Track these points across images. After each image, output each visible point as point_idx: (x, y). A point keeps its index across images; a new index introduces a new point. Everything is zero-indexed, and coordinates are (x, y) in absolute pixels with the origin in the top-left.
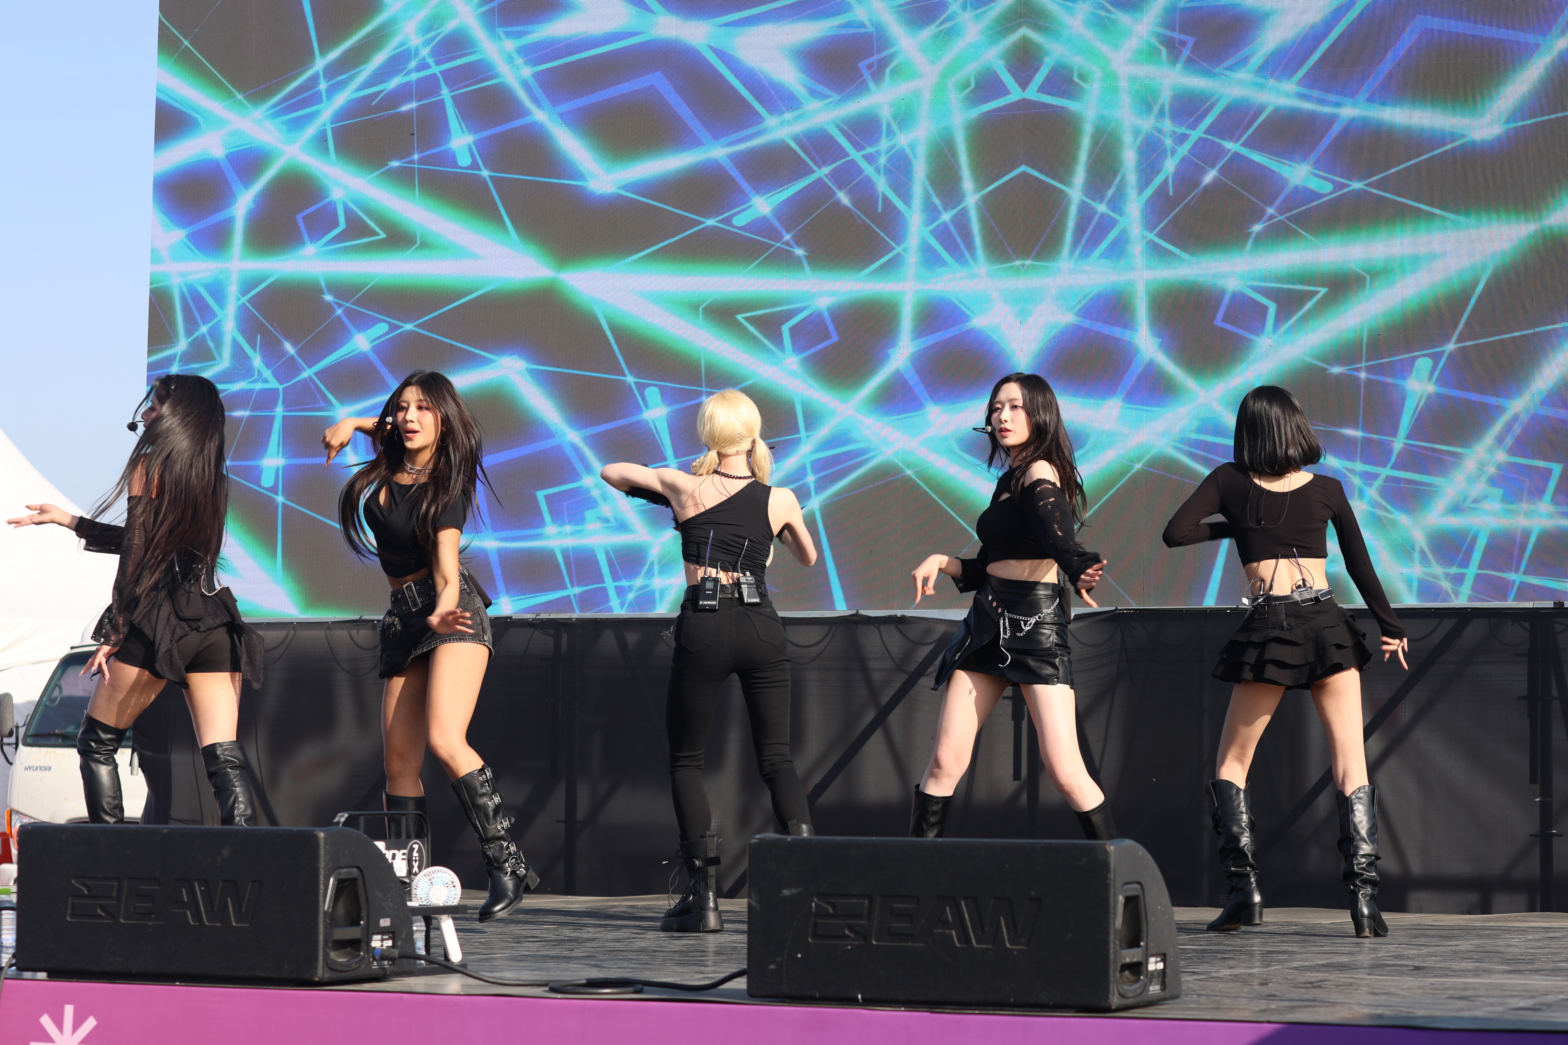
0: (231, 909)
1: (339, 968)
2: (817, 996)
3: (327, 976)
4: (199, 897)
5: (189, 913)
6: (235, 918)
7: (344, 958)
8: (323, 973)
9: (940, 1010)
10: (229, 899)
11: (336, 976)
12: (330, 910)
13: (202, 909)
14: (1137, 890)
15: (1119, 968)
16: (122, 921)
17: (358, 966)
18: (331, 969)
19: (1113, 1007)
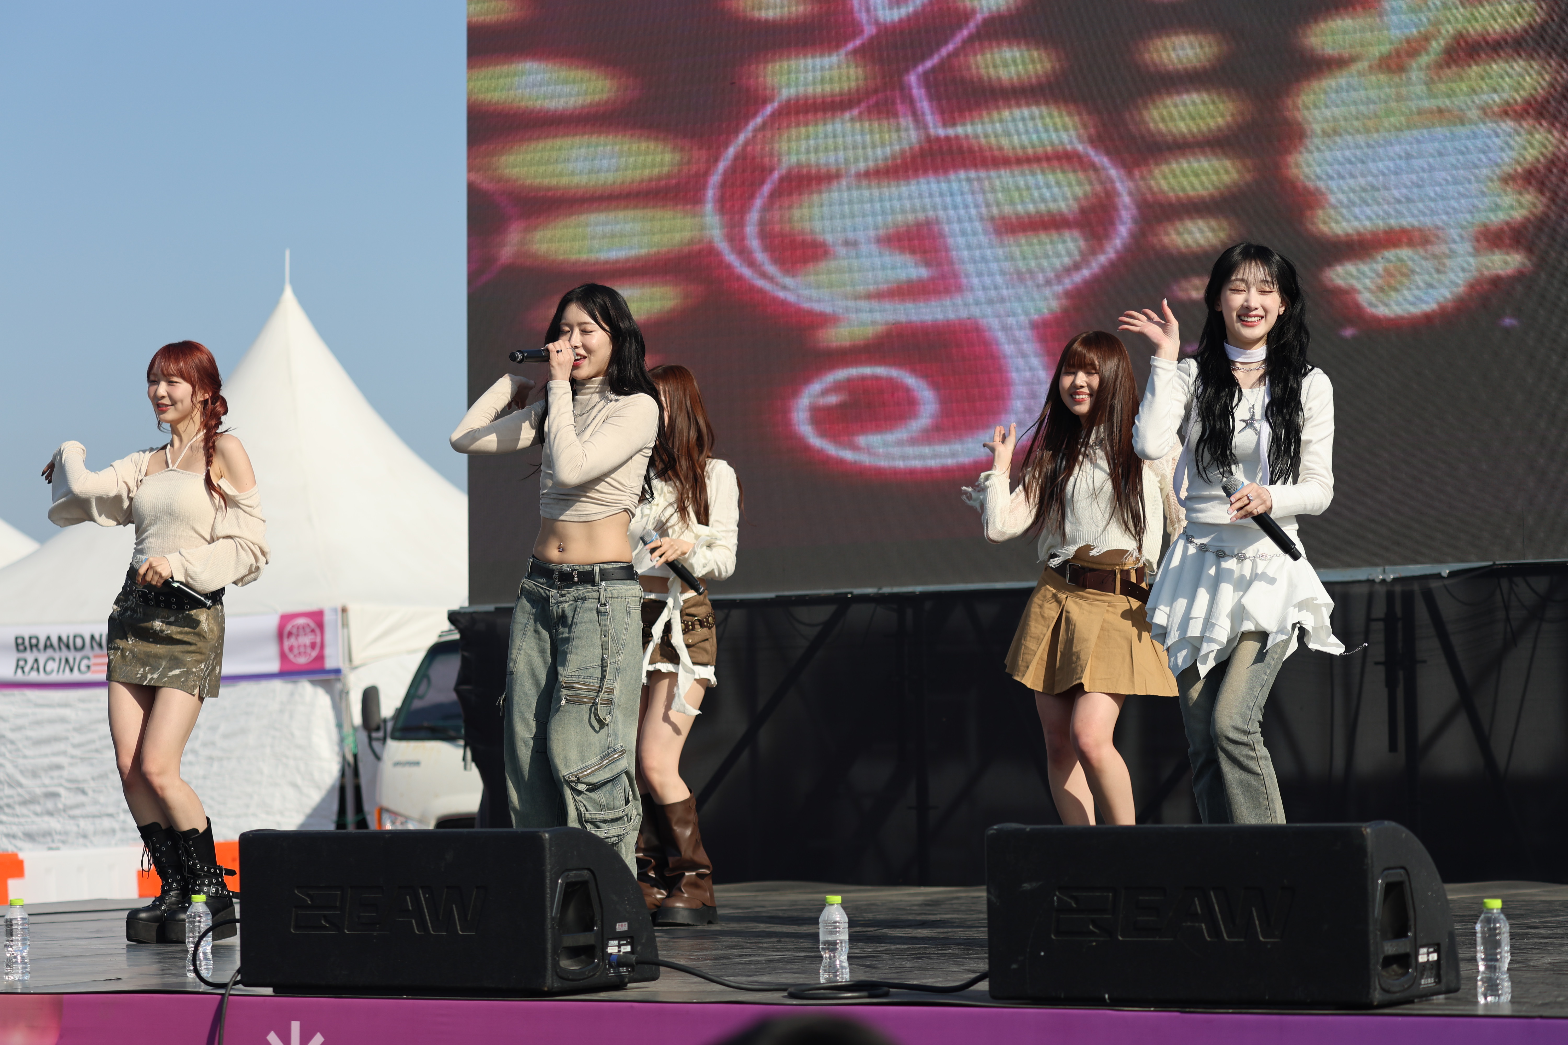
0: (456, 917)
1: (570, 977)
2: (1062, 996)
3: (557, 985)
4: (424, 905)
5: (413, 921)
6: (460, 926)
7: (577, 966)
8: (553, 983)
9: (1192, 1010)
10: (454, 906)
11: (567, 985)
12: (559, 915)
13: (427, 917)
14: (1401, 875)
15: (1381, 960)
16: (346, 931)
17: (592, 974)
18: (561, 978)
19: (1375, 1003)
